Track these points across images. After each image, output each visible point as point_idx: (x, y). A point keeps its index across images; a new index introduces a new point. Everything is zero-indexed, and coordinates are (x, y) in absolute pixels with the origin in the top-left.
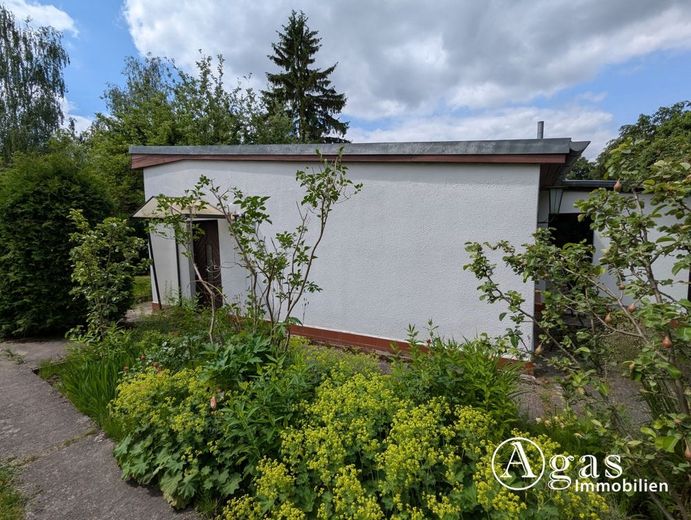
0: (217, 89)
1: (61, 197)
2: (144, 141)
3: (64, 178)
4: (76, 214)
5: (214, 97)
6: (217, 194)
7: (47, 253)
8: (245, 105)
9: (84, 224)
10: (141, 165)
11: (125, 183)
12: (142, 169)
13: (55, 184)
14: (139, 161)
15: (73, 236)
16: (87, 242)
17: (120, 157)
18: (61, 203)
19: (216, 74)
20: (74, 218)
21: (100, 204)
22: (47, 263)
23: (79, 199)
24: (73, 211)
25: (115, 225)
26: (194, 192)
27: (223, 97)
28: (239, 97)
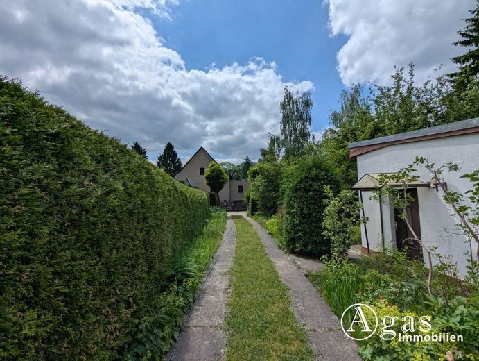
0: (408, 88)
1: (316, 179)
2: (355, 139)
3: (317, 168)
4: (327, 188)
5: (405, 95)
6: (432, 169)
7: (310, 209)
8: (435, 92)
9: (331, 194)
10: (356, 154)
11: (343, 166)
12: (356, 156)
13: (314, 172)
14: (355, 152)
15: (325, 201)
16: (332, 205)
17: (341, 151)
18: (316, 181)
19: (408, 77)
20: (326, 191)
21: (334, 181)
22: (309, 215)
23: (324, 180)
24: (325, 187)
25: (348, 194)
26: (408, 169)
27: (414, 92)
28: (429, 87)
